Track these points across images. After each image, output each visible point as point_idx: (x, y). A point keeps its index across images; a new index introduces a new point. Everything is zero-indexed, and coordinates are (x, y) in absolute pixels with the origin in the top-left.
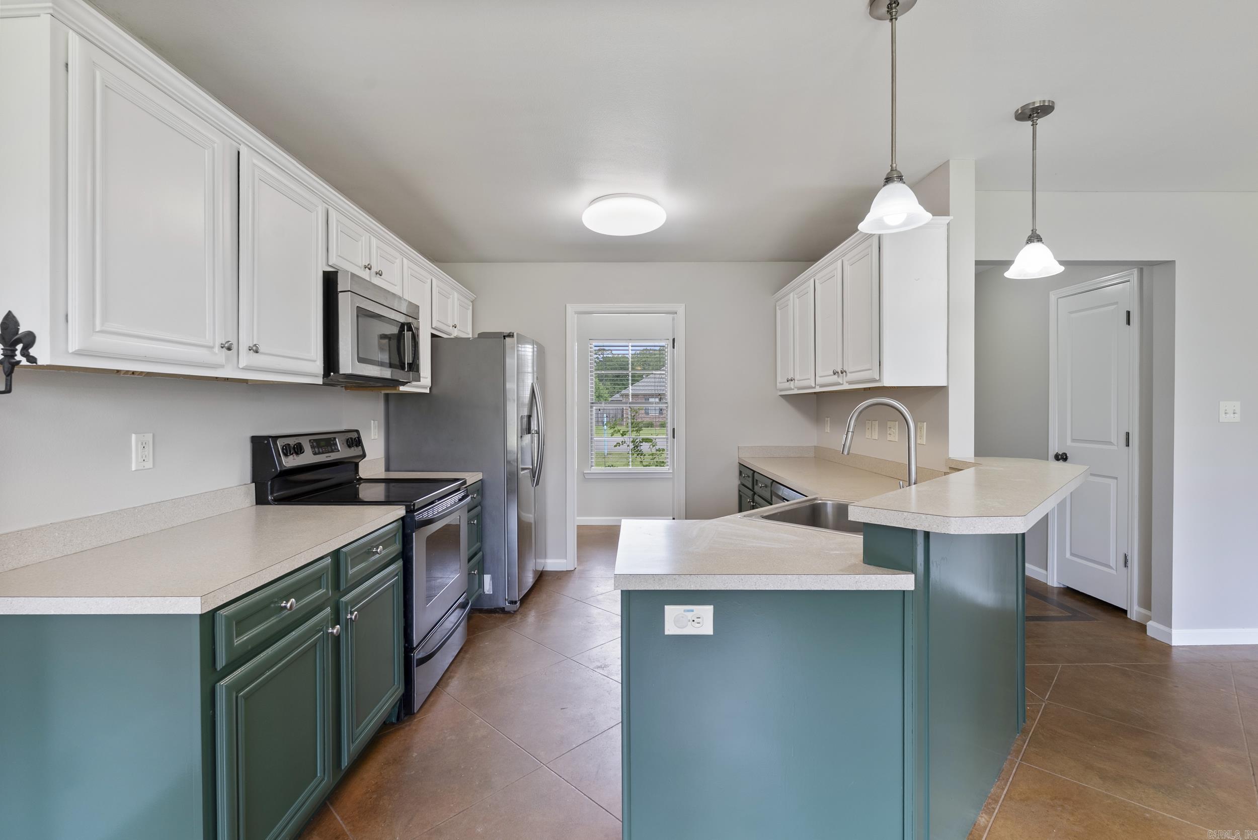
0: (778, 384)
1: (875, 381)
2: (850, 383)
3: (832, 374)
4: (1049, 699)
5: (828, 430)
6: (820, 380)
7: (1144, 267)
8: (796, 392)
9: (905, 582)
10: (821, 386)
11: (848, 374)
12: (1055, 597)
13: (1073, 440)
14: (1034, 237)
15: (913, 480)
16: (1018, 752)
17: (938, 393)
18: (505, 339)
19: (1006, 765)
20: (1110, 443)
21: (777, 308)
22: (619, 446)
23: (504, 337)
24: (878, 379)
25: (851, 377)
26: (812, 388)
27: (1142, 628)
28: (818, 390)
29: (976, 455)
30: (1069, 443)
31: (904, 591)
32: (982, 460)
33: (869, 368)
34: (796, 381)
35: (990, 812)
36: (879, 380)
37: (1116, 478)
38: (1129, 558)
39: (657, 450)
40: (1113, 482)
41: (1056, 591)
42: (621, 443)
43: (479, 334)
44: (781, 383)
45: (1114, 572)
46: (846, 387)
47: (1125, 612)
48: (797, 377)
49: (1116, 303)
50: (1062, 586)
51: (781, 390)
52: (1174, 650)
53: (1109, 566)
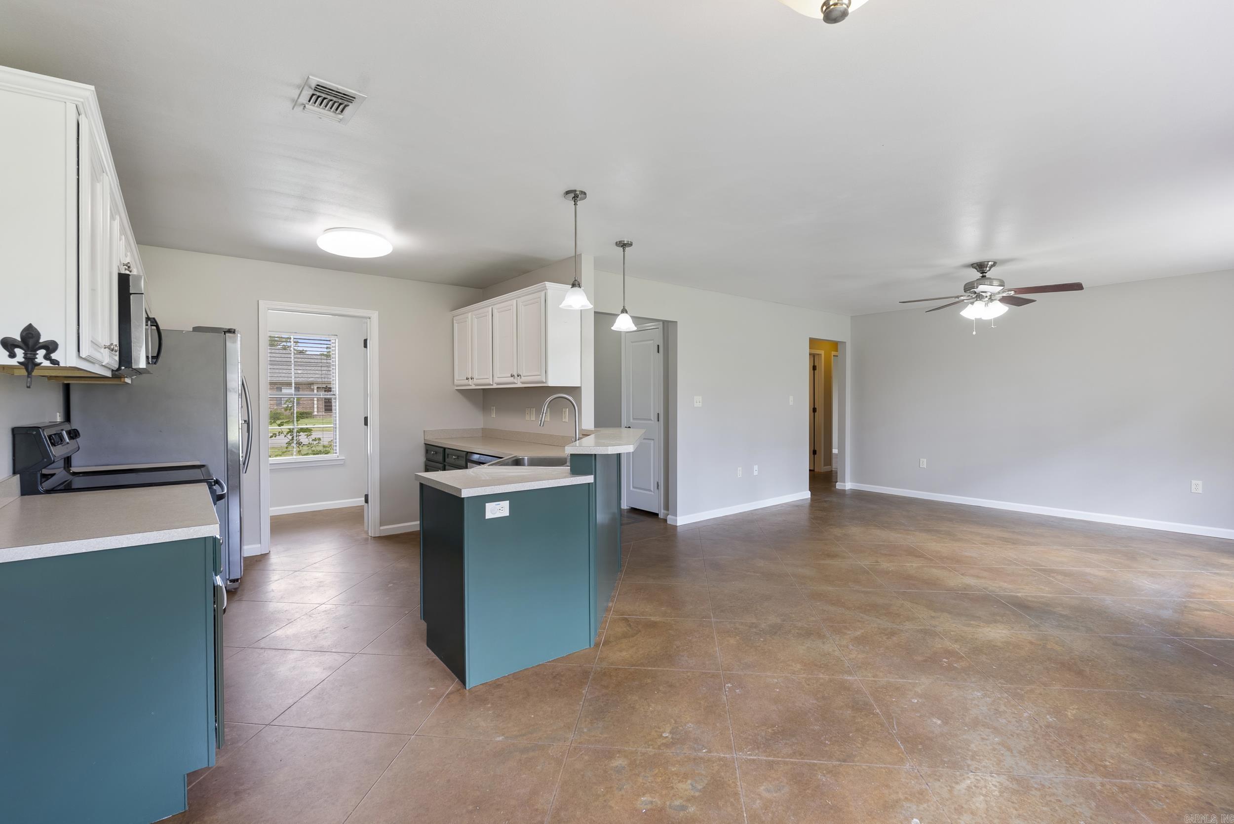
0: (455, 381)
1: (543, 383)
2: (523, 383)
3: (510, 376)
4: (630, 557)
5: (494, 416)
6: (497, 380)
7: (665, 322)
8: (474, 387)
9: (589, 479)
10: (498, 384)
11: (522, 377)
12: (625, 514)
13: (634, 419)
14: (624, 311)
15: (577, 439)
16: (620, 579)
17: (575, 391)
18: (225, 334)
19: (616, 585)
20: (650, 420)
21: (455, 321)
22: (275, 437)
23: (225, 332)
24: (545, 381)
25: (524, 379)
26: (490, 385)
27: (665, 520)
28: (495, 386)
29: (595, 427)
30: (631, 420)
31: (589, 483)
32: (598, 429)
33: (538, 374)
34: (475, 380)
35: (613, 602)
36: (546, 383)
37: (653, 440)
38: (659, 484)
39: (313, 440)
40: (652, 442)
41: (626, 511)
42: (278, 434)
43: (193, 328)
44: (460, 380)
45: (653, 493)
46: (520, 385)
47: (657, 515)
48: (476, 376)
49: (653, 340)
50: (628, 508)
51: (457, 386)
52: (678, 528)
53: (650, 491)
